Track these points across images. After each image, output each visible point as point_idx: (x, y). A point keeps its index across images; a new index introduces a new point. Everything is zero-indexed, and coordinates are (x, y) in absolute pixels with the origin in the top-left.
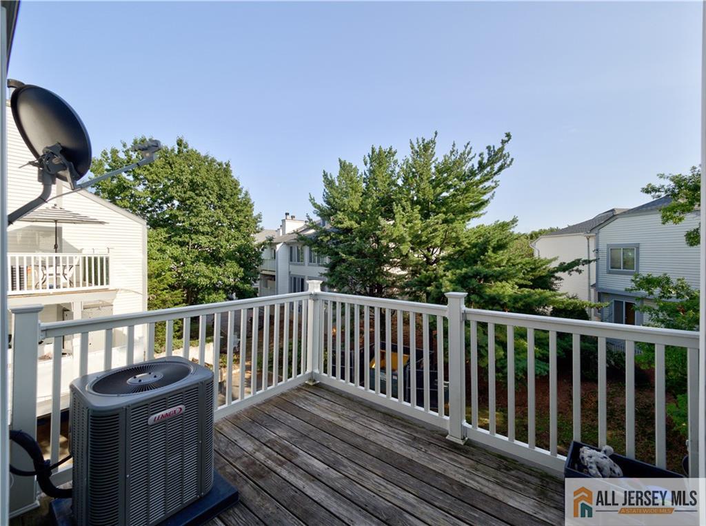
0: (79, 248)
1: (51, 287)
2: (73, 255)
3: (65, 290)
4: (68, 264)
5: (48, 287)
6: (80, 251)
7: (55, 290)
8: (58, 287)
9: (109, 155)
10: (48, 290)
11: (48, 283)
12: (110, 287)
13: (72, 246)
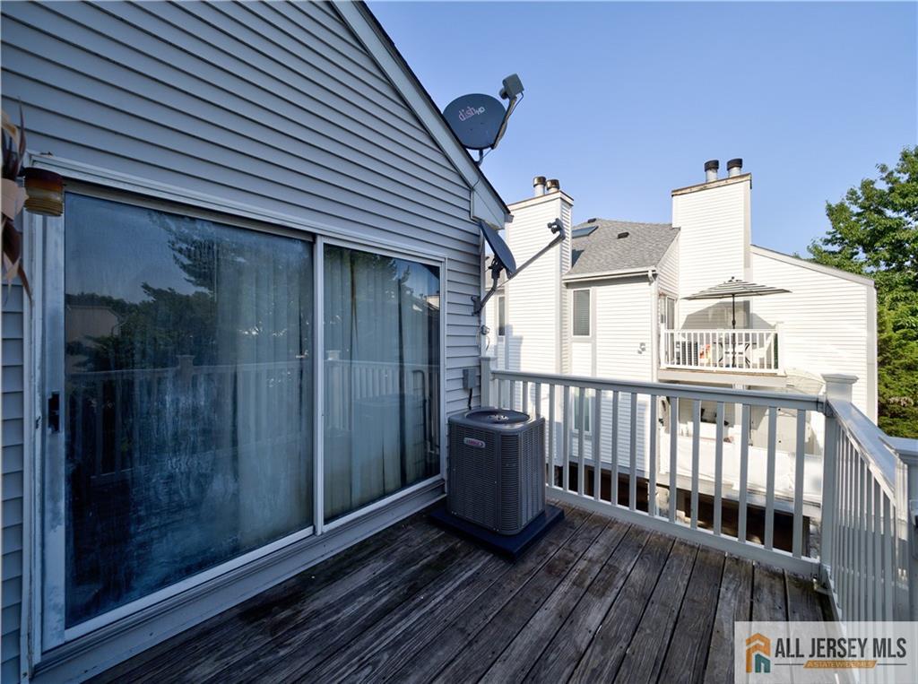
0: (773, 324)
1: (728, 366)
2: (765, 332)
3: (740, 370)
4: (751, 342)
5: (724, 365)
6: (774, 327)
7: (731, 369)
8: (734, 366)
9: (859, 193)
10: (724, 369)
11: (724, 361)
12: (780, 372)
13: (765, 322)
